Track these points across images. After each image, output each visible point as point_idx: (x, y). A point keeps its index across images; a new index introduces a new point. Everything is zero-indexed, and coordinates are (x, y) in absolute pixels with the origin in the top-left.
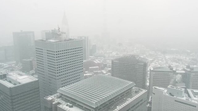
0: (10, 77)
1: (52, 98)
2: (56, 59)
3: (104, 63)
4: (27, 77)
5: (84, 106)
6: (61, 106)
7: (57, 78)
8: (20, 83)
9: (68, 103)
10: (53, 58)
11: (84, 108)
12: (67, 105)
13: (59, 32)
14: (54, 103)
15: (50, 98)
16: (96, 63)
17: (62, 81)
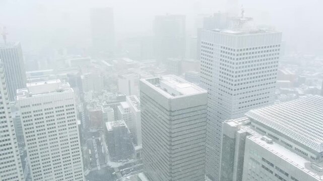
0: (165, 83)
1: (237, 124)
2: (235, 61)
3: (301, 76)
4: (189, 85)
5: (294, 146)
6: (252, 138)
7: (233, 93)
8: (181, 94)
9: (265, 137)
10: (231, 61)
11: (293, 148)
12: (263, 139)
13: (242, 17)
14: (240, 132)
15: (232, 124)
16: (286, 74)
17: (240, 98)
